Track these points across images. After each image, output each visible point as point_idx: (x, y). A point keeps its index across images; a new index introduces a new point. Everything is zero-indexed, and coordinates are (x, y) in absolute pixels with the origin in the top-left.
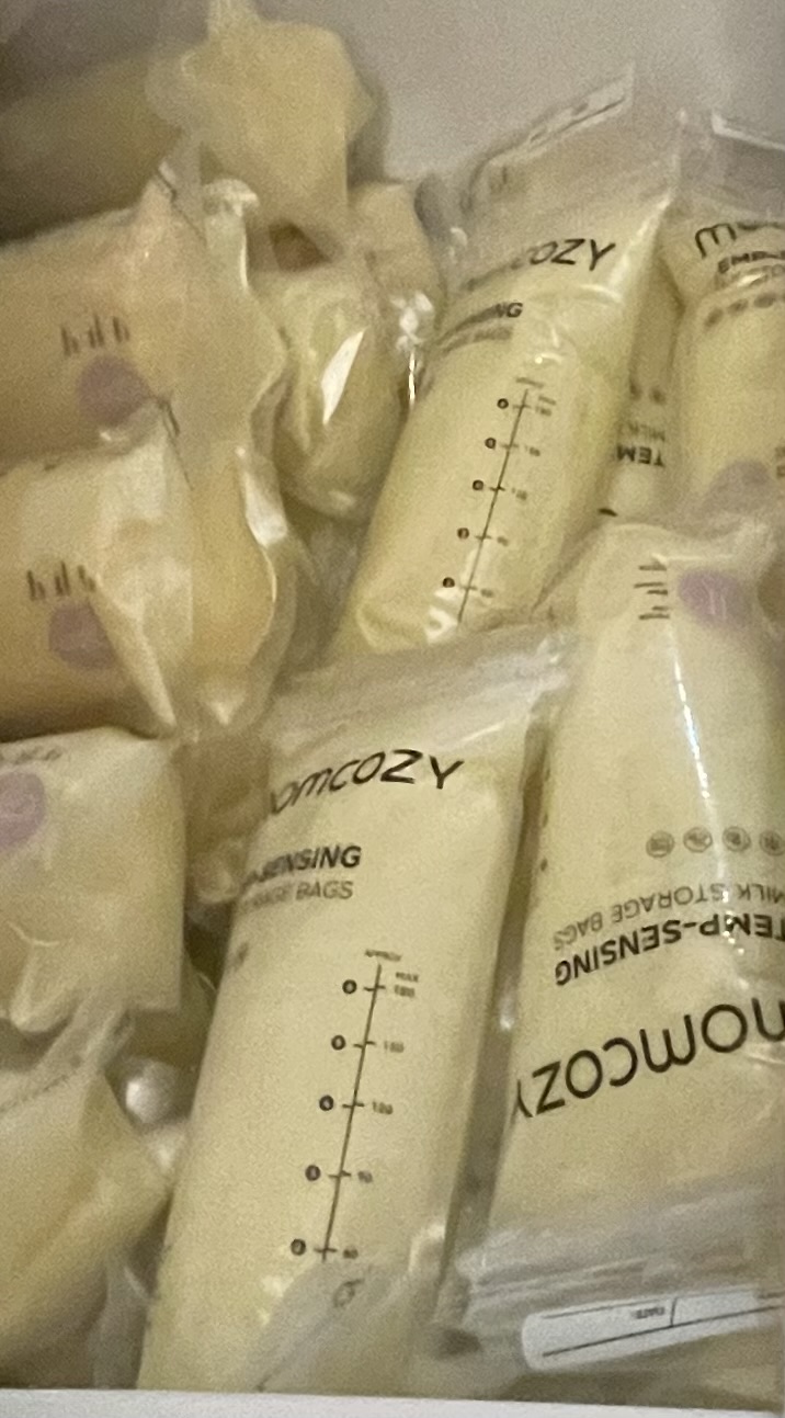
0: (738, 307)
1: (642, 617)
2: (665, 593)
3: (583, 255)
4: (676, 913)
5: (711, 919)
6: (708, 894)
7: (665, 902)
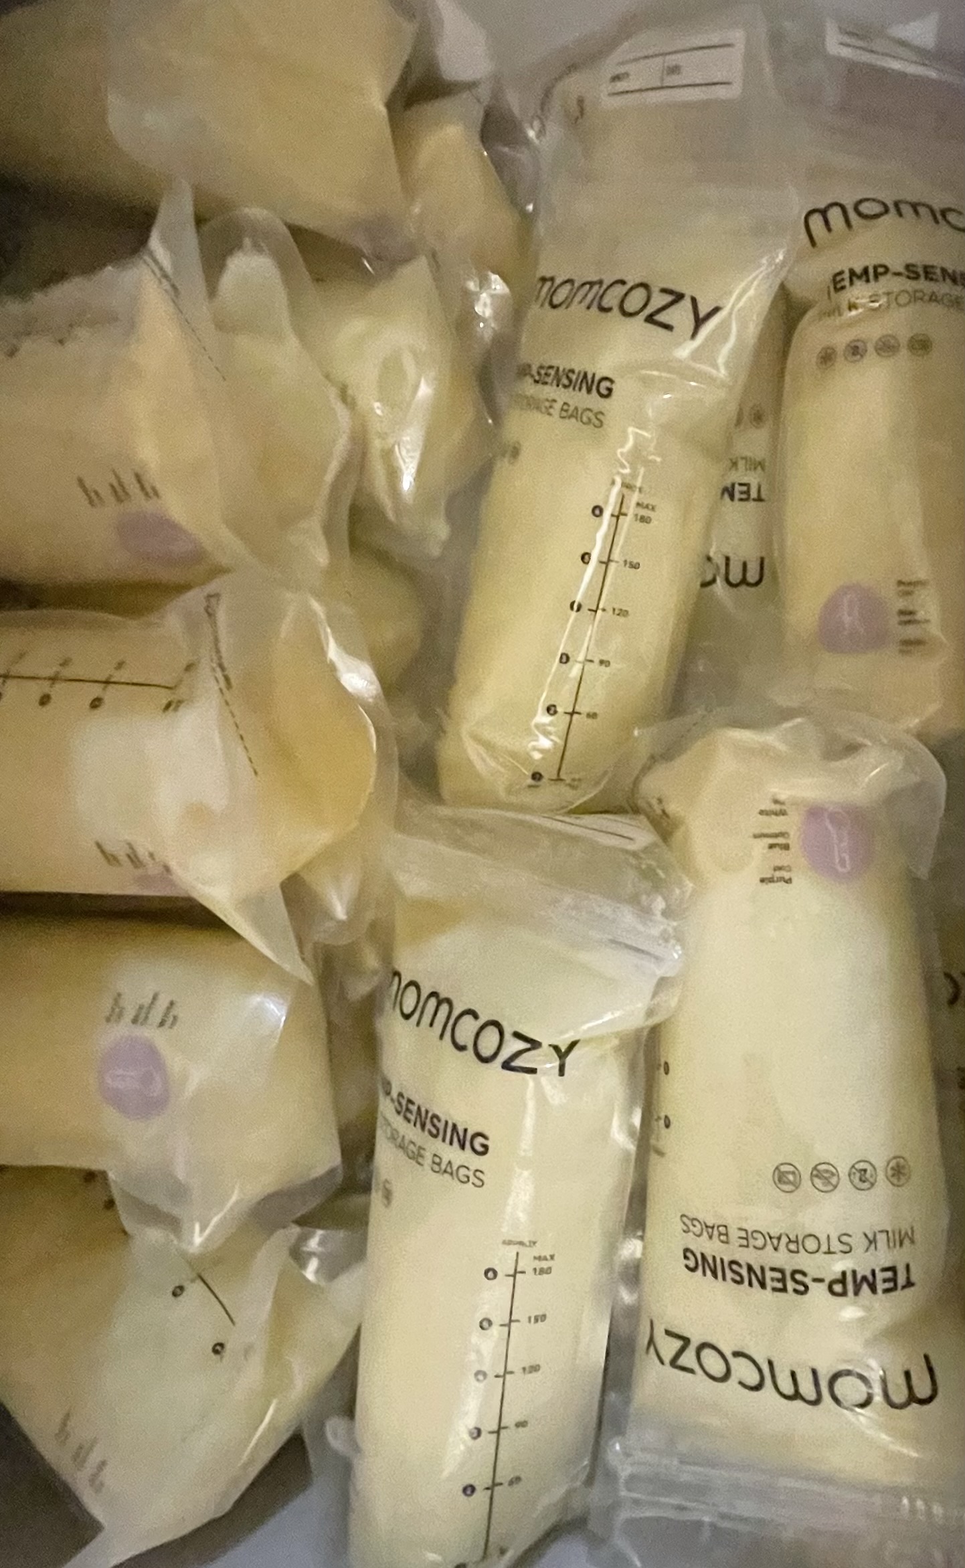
0: (856, 350)
1: (762, 880)
2: (786, 847)
3: (680, 316)
4: (802, 1261)
5: (839, 1276)
6: (836, 1246)
7: (793, 1247)
